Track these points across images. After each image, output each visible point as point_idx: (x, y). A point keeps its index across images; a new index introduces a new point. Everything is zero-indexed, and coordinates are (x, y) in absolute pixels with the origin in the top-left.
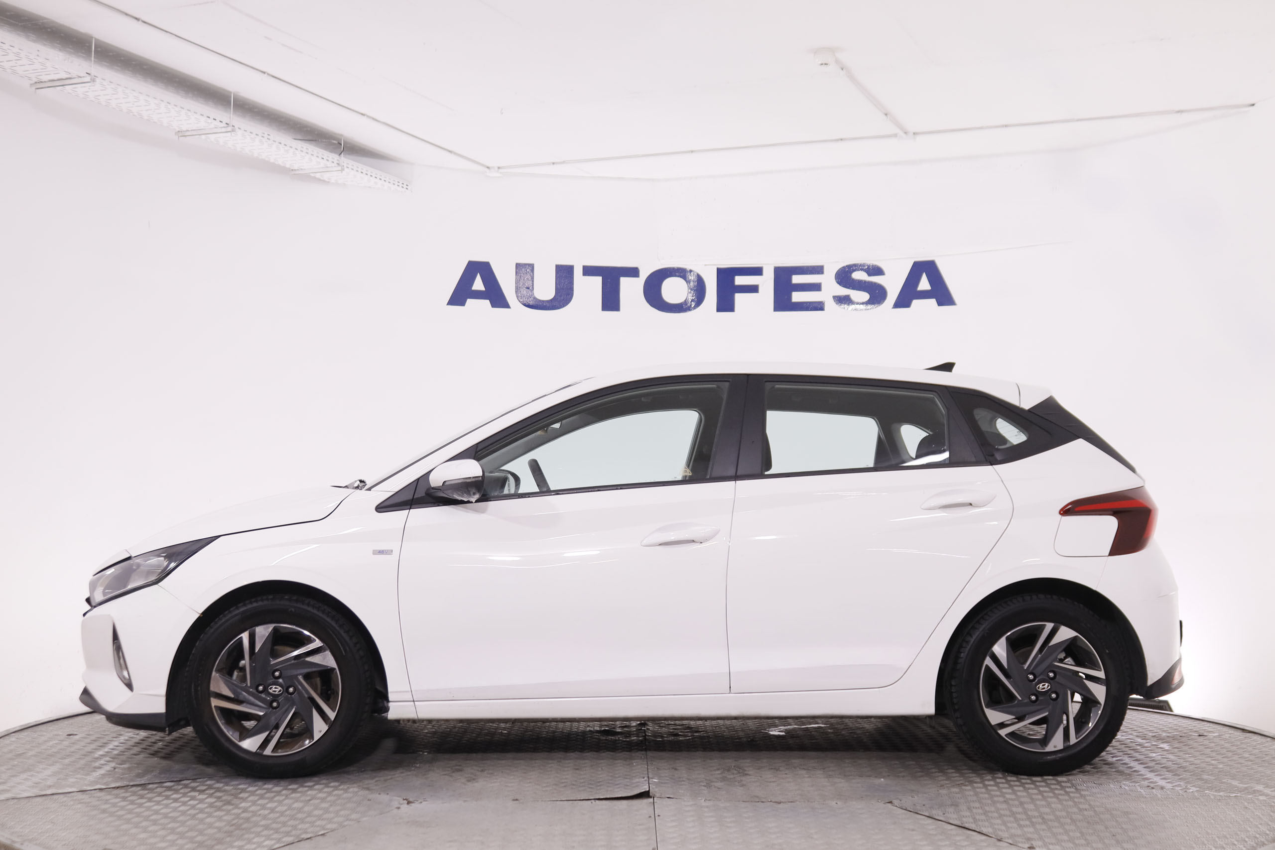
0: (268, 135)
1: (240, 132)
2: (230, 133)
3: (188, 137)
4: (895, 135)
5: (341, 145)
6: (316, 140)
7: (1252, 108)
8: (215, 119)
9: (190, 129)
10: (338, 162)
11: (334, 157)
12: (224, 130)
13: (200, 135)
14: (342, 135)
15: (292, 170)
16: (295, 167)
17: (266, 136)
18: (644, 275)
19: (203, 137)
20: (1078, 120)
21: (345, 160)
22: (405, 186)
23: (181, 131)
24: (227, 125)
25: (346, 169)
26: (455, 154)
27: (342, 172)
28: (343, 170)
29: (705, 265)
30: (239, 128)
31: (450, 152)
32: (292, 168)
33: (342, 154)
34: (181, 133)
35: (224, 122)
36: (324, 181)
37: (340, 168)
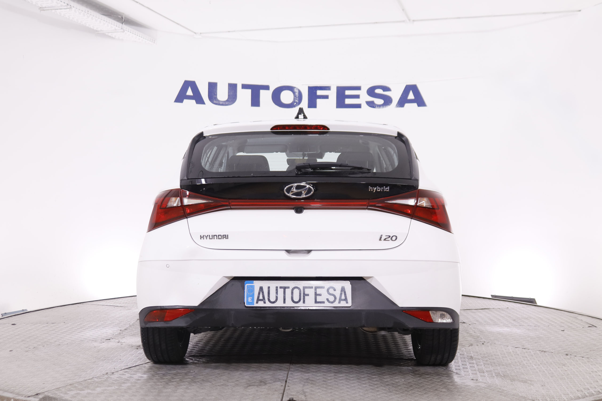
0: (88, 11)
1: (73, 9)
2: (69, 9)
3: (45, 11)
4: (404, 21)
5: (123, 18)
6: (110, 16)
7: (579, 12)
8: (61, 1)
9: (47, 7)
10: (121, 27)
11: (119, 24)
12: (66, 7)
13: (51, 10)
14: (123, 14)
15: (97, 31)
16: (99, 30)
17: (87, 12)
18: (272, 89)
19: (53, 11)
20: (494, 16)
21: (125, 26)
22: (153, 41)
23: (42, 8)
24: (67, 5)
25: (125, 31)
26: (180, 25)
27: (123, 32)
28: (124, 31)
29: (302, 85)
30: (73, 7)
31: (178, 24)
32: (97, 30)
33: (124, 23)
34: (42, 9)
35: (66, 3)
36: (112, 37)
37: (122, 30)
